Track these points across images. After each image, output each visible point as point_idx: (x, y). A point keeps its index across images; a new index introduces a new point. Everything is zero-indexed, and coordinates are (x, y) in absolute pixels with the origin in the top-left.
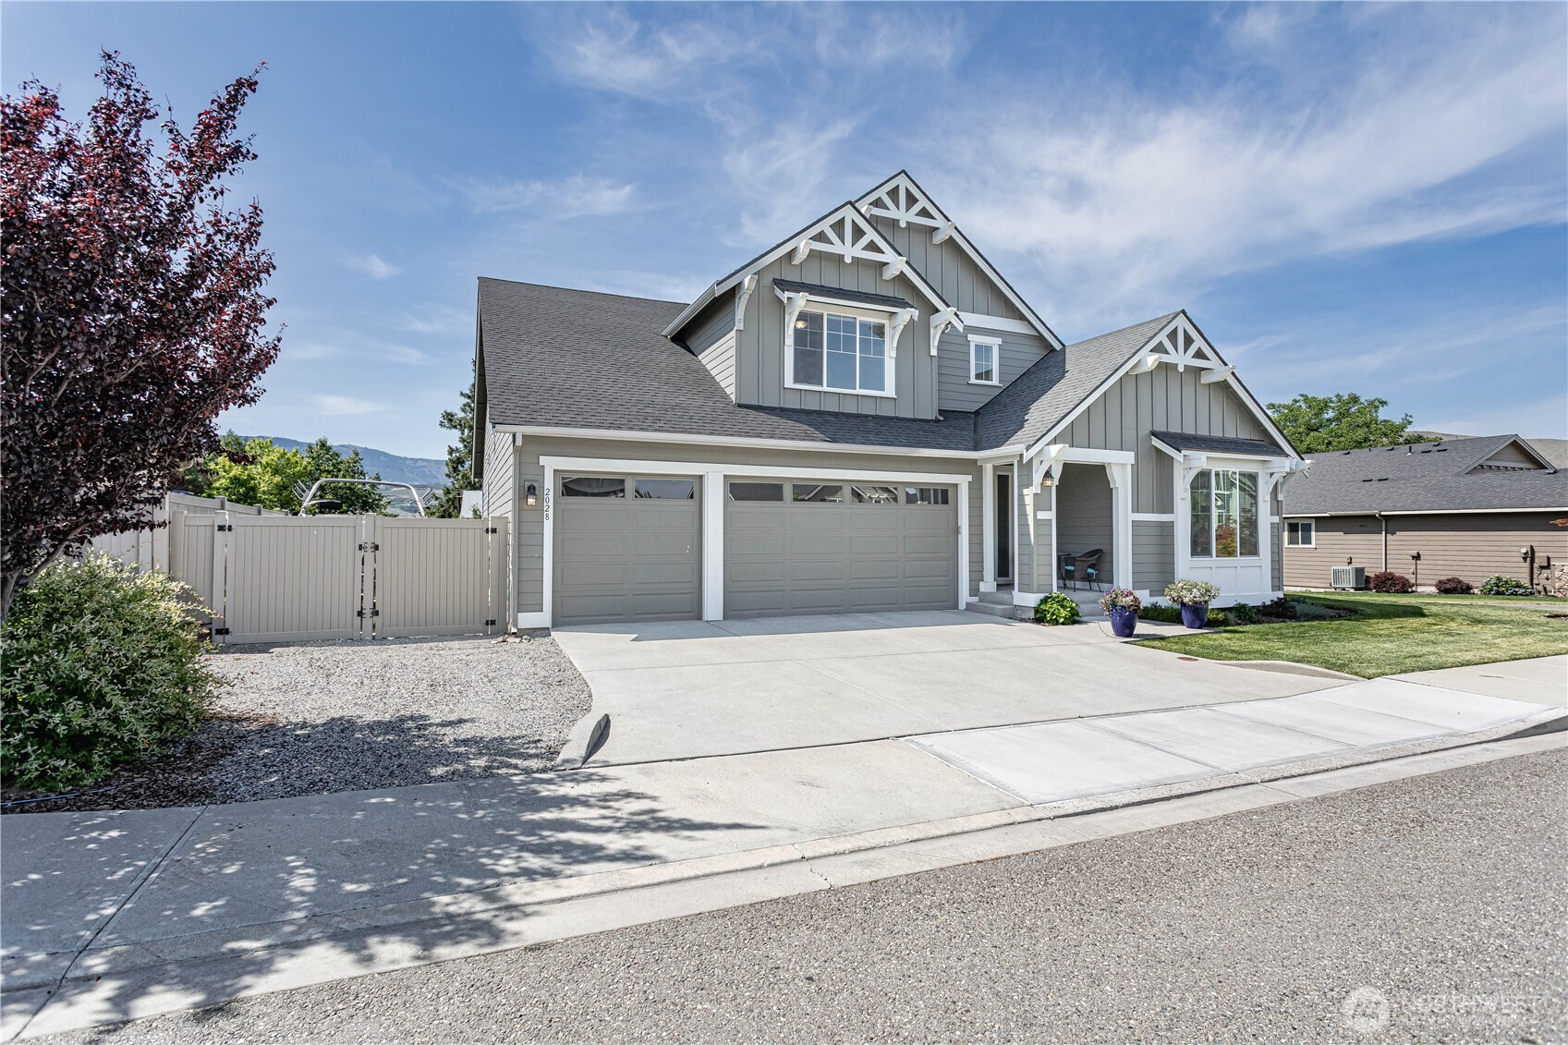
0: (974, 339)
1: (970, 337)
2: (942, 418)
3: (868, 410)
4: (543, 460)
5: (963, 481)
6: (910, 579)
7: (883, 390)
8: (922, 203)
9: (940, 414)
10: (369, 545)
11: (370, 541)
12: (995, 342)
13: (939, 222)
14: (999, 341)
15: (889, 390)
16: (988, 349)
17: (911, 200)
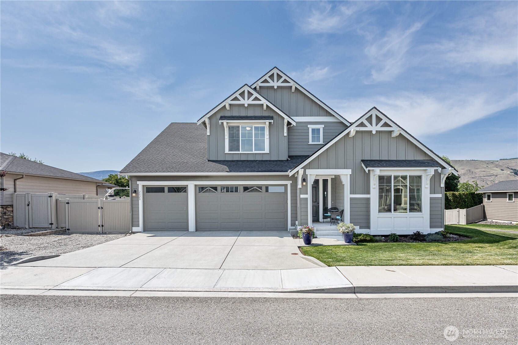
0: (311, 127)
1: (309, 126)
2: (290, 159)
3: (259, 158)
4: (138, 182)
5: (289, 183)
6: (267, 219)
7: (265, 151)
8: (284, 77)
9: (289, 158)
10: (101, 207)
11: (101, 206)
12: (321, 127)
13: (292, 84)
14: (323, 126)
15: (267, 151)
16: (318, 130)
17: (279, 77)
